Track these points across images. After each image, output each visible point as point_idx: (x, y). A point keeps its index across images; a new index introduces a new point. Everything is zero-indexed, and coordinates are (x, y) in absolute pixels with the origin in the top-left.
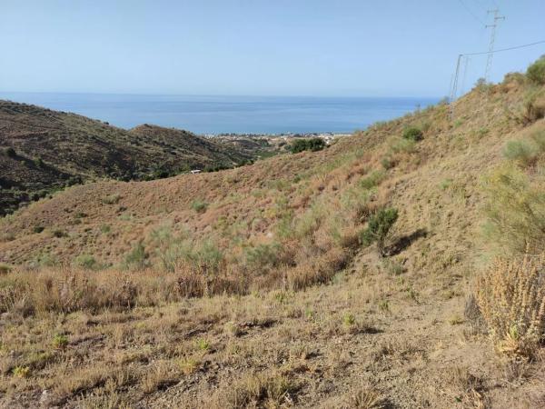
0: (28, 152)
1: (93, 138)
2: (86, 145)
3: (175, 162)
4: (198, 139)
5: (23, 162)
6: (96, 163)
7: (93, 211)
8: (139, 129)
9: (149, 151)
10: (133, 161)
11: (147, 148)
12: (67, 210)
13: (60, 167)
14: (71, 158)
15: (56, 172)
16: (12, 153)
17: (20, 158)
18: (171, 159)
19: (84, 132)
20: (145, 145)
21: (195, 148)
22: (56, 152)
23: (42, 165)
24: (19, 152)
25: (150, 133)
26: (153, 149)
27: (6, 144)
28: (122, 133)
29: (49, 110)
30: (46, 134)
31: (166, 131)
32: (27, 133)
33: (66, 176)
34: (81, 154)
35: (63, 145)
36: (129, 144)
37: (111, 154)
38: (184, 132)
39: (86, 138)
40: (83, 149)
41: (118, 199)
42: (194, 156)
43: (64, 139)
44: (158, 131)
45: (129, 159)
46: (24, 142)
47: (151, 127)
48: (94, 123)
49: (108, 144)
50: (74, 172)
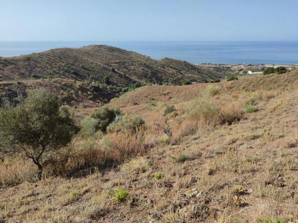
0: (119, 70)
1: (144, 64)
2: (142, 68)
3: (182, 77)
4: (192, 66)
5: (118, 75)
6: (145, 77)
7: (157, 98)
8: (163, 60)
9: (169, 72)
10: (162, 77)
11: (168, 70)
12: (146, 97)
13: (132, 78)
14: (135, 74)
15: (131, 80)
16: (113, 70)
17: (117, 73)
18: (180, 76)
19: (141, 61)
20: (167, 68)
21: (190, 71)
22: (129, 71)
23: (125, 76)
24: (116, 70)
25: (169, 62)
26: (171, 71)
27: (110, 66)
28: (156, 62)
29: (125, 51)
30: (125, 62)
31: (176, 61)
32: (118, 61)
33: (134, 82)
34: (139, 72)
35: (132, 67)
36: (160, 68)
37: (152, 72)
38: (185, 62)
39: (141, 64)
40: (140, 70)
41: (168, 93)
42: (190, 75)
43: (132, 65)
44: (172, 61)
45: (160, 75)
46: (117, 65)
47: (169, 59)
48: (144, 57)
49: (151, 67)
50: (137, 80)
